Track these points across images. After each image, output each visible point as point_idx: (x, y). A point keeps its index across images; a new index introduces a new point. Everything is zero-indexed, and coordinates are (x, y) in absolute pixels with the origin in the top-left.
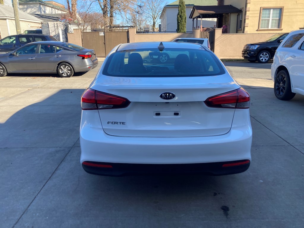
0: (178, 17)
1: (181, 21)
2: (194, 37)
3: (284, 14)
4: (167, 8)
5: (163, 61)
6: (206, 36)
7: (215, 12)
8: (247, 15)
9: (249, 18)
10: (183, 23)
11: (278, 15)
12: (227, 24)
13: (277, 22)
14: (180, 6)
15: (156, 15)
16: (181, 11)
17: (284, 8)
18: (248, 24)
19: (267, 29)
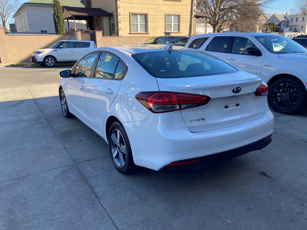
0: (54, 17)
1: (59, 22)
2: (75, 39)
3: (149, 20)
4: (26, 6)
5: (50, 64)
6: (87, 38)
7: (88, 15)
8: (119, 19)
9: (121, 22)
10: (61, 25)
11: (144, 21)
12: (100, 27)
13: (144, 26)
14: (56, 6)
15: (4, 13)
16: (57, 11)
17: (149, 14)
18: (121, 27)
19: (137, 32)
